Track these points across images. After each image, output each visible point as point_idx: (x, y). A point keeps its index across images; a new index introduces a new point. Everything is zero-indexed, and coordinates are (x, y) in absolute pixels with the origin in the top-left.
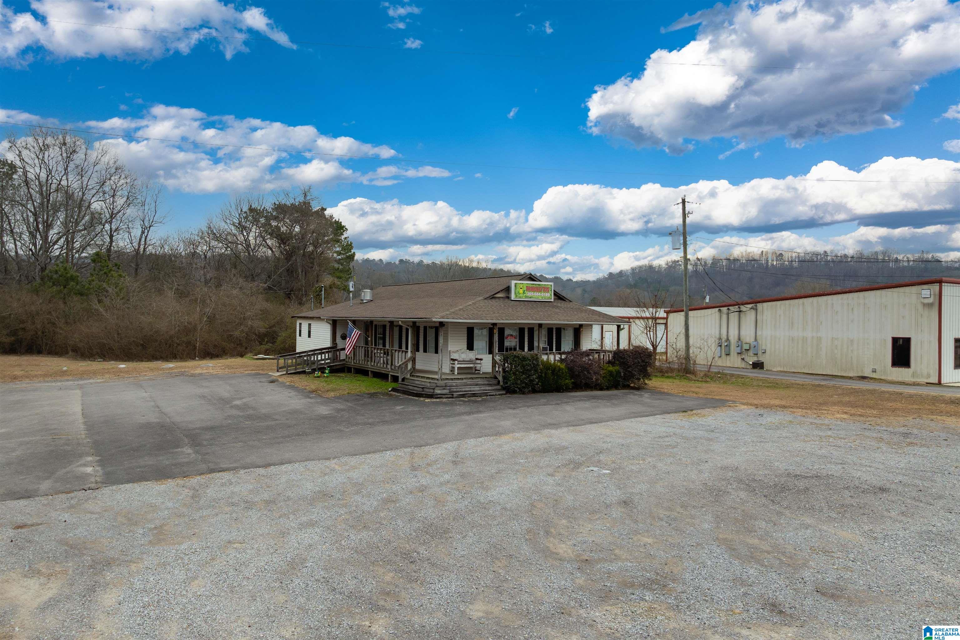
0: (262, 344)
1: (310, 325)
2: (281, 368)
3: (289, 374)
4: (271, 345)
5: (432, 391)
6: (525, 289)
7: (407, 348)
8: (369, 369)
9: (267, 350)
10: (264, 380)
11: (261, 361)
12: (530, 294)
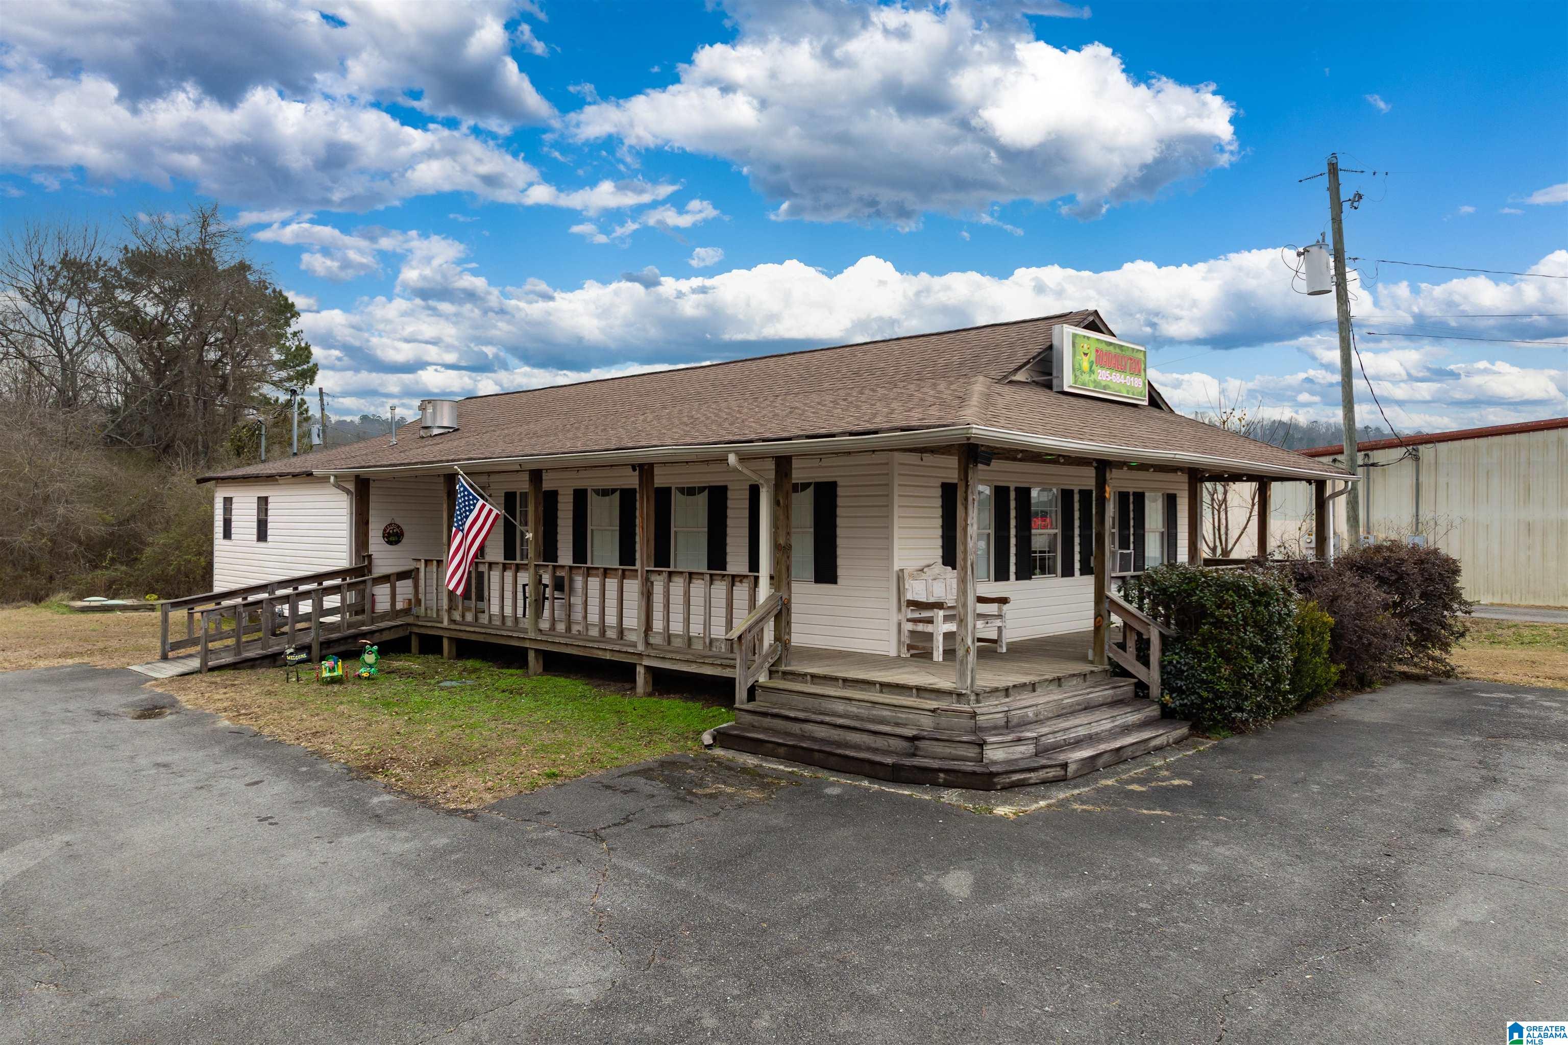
0: (96, 567)
1: (263, 502)
2: (176, 646)
3: (212, 669)
4: (124, 568)
5: (972, 752)
6: (1092, 356)
7: (754, 565)
8: (527, 645)
9: (112, 582)
10: (113, 701)
11: (98, 616)
12: (1103, 375)
